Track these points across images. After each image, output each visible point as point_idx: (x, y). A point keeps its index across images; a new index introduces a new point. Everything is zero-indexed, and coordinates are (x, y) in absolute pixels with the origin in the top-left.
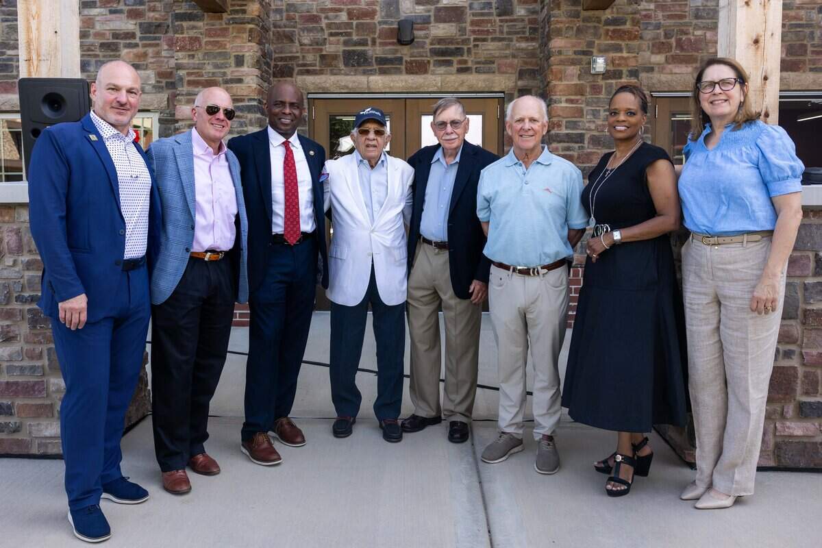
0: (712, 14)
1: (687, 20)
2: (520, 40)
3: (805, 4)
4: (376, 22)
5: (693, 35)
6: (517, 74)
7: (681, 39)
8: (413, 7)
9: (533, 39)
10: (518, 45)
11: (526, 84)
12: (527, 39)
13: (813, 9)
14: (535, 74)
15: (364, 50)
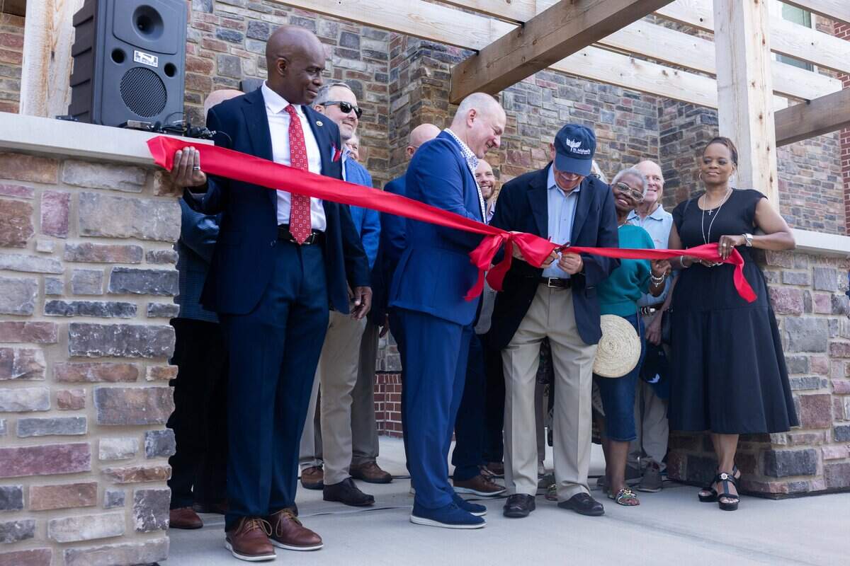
0: (535, 132)
1: (515, 135)
2: (369, 127)
3: (601, 138)
4: (212, 77)
5: (522, 150)
6: (366, 163)
7: (512, 152)
8: (256, 70)
9: (382, 129)
10: (367, 132)
11: (376, 175)
12: (376, 128)
13: (607, 143)
14: (384, 165)
15: (196, 108)
